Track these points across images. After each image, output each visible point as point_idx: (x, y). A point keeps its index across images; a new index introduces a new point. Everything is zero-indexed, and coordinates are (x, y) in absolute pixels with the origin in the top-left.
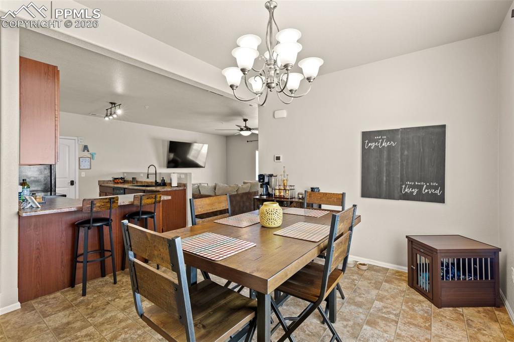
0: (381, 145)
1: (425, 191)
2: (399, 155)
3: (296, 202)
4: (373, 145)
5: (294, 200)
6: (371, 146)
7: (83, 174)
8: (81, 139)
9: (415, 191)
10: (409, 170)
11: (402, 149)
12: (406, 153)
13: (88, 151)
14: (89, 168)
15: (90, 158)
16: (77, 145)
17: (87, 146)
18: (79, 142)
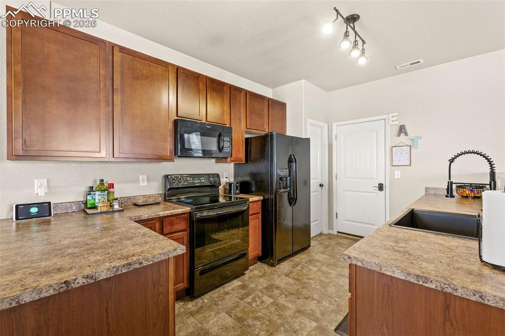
7: (398, 174)
8: (393, 117)
13: (406, 134)
14: (407, 163)
15: (410, 146)
16: (388, 128)
17: (404, 125)
18: (390, 122)
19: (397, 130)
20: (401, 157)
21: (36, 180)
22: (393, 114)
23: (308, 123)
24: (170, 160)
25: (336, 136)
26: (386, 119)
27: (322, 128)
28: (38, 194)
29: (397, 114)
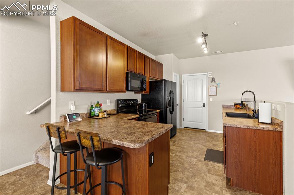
7: (211, 99)
8: (209, 74)
13: (215, 82)
14: (215, 94)
15: (217, 87)
16: (207, 78)
17: (214, 78)
18: (208, 75)
19: (211, 80)
20: (213, 92)
21: (70, 102)
22: (210, 73)
23: (174, 74)
24: (125, 92)
25: (183, 81)
26: (207, 75)
27: (177, 77)
28: (71, 109)
29: (211, 73)
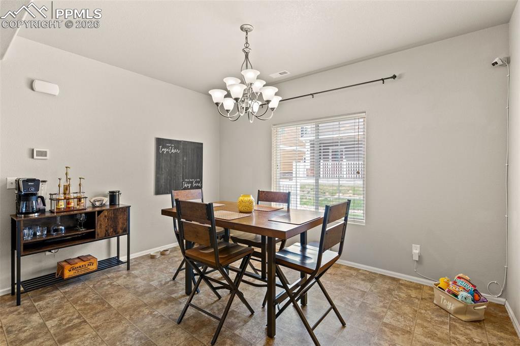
0: (171, 151)
1: (194, 185)
2: (181, 160)
3: (107, 210)
4: (165, 150)
5: (104, 208)
6: (163, 151)
9: (190, 185)
10: (187, 171)
11: (183, 156)
12: (185, 159)
